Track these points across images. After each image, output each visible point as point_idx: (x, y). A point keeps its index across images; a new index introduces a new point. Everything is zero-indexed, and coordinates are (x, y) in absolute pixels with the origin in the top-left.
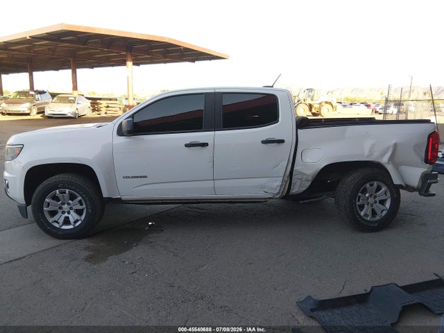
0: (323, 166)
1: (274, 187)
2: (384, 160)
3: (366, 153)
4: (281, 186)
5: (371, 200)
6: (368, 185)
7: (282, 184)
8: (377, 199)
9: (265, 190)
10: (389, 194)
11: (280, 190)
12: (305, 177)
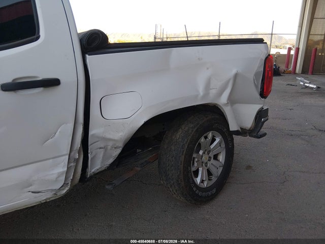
0: (142, 123)
1: (54, 177)
2: (222, 101)
3: (201, 92)
4: (67, 172)
5: (205, 158)
6: (202, 140)
7: (68, 168)
8: (211, 155)
9: (32, 188)
10: (223, 145)
11: (66, 179)
12: (110, 144)
